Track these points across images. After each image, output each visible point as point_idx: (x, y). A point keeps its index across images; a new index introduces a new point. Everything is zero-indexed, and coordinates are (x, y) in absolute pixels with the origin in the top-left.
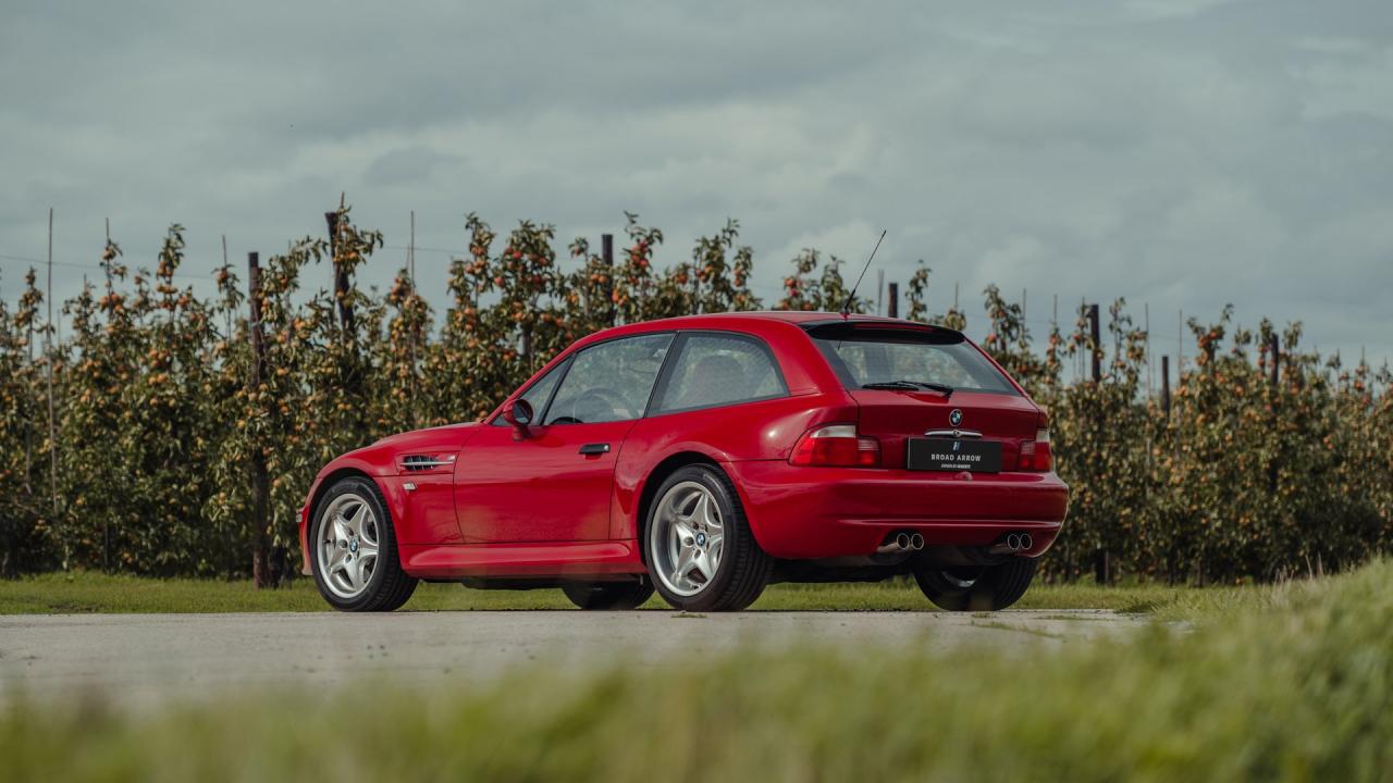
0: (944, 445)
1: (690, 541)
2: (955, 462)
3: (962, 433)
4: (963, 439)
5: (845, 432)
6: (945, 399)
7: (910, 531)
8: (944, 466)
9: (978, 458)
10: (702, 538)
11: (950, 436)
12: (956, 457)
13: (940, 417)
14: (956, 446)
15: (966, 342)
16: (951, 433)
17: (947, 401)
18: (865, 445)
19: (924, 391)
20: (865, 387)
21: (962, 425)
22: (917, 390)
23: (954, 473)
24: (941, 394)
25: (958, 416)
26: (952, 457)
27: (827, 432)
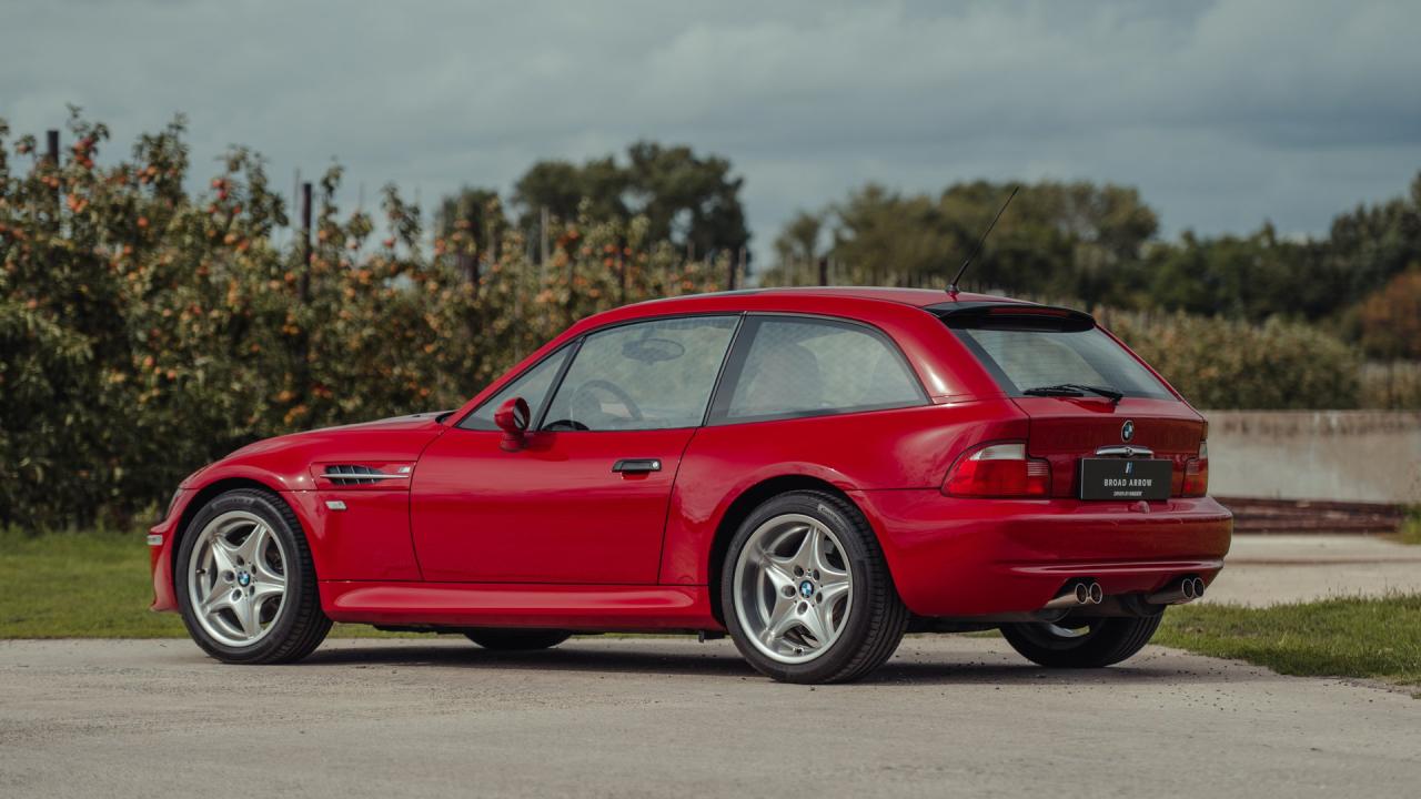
0: (1114, 466)
1: (791, 591)
2: (1128, 488)
3: (1135, 451)
4: (1136, 459)
5: (1011, 453)
6: (1111, 407)
7: (1088, 579)
8: (1117, 493)
9: (1149, 483)
10: (809, 587)
11: (1123, 455)
12: (1128, 482)
13: (1110, 431)
14: (1128, 468)
15: (1095, 328)
16: (1123, 451)
17: (1112, 410)
18: (1035, 470)
19: (1089, 397)
20: (1028, 393)
21: (1134, 442)
22: (1081, 395)
23: (1129, 503)
24: (1105, 400)
25: (1131, 430)
26: (1123, 483)
27: (988, 453)
